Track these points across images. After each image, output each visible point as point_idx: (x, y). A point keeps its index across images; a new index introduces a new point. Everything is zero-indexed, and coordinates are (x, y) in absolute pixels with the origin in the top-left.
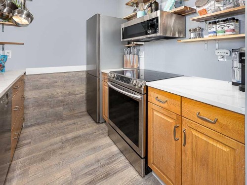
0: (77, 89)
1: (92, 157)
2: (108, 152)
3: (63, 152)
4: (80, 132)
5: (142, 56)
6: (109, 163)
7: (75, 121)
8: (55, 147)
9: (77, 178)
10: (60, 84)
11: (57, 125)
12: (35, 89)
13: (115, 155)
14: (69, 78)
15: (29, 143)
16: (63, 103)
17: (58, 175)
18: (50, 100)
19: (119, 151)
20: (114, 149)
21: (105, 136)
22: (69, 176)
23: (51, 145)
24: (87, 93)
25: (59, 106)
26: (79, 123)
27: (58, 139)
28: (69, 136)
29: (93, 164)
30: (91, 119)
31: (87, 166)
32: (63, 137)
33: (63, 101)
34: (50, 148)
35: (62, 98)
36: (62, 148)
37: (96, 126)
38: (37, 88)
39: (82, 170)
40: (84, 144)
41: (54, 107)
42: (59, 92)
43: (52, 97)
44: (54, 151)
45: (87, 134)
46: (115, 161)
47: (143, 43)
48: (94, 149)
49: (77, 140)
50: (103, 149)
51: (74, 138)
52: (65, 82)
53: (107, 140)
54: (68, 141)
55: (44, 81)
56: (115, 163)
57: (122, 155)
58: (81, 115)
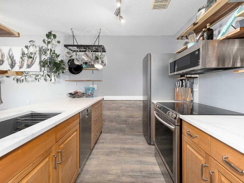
0: (136, 114)
1: (137, 167)
2: (151, 169)
3: (120, 155)
4: (134, 146)
5: (196, 89)
6: (149, 177)
7: (133, 137)
8: (116, 150)
9: (123, 175)
10: (124, 108)
11: (121, 137)
12: (108, 110)
13: (157, 174)
14: (130, 105)
15: (103, 143)
16: (125, 122)
17: (113, 168)
18: (118, 118)
19: (160, 172)
20: (157, 169)
21: (153, 156)
22: (119, 171)
23: (114, 148)
24: (143, 118)
25: (123, 124)
26: (135, 139)
27: (119, 146)
28: (126, 146)
29: (137, 172)
30: (145, 140)
31: (132, 171)
32: (122, 146)
33: (125, 121)
34: (113, 150)
35: (125, 119)
36: (120, 152)
37: (147, 146)
38: (110, 109)
39: (128, 172)
40: (134, 155)
41: (119, 124)
42: (123, 114)
43: (119, 116)
44: (115, 153)
45: (139, 149)
46: (155, 178)
47: (197, 76)
48: (141, 162)
49: (130, 151)
50: (148, 164)
51: (129, 149)
52: (127, 107)
53: (153, 159)
54: (124, 149)
55: (114, 105)
56: (154, 179)
57: (162, 176)
58: (138, 135)
